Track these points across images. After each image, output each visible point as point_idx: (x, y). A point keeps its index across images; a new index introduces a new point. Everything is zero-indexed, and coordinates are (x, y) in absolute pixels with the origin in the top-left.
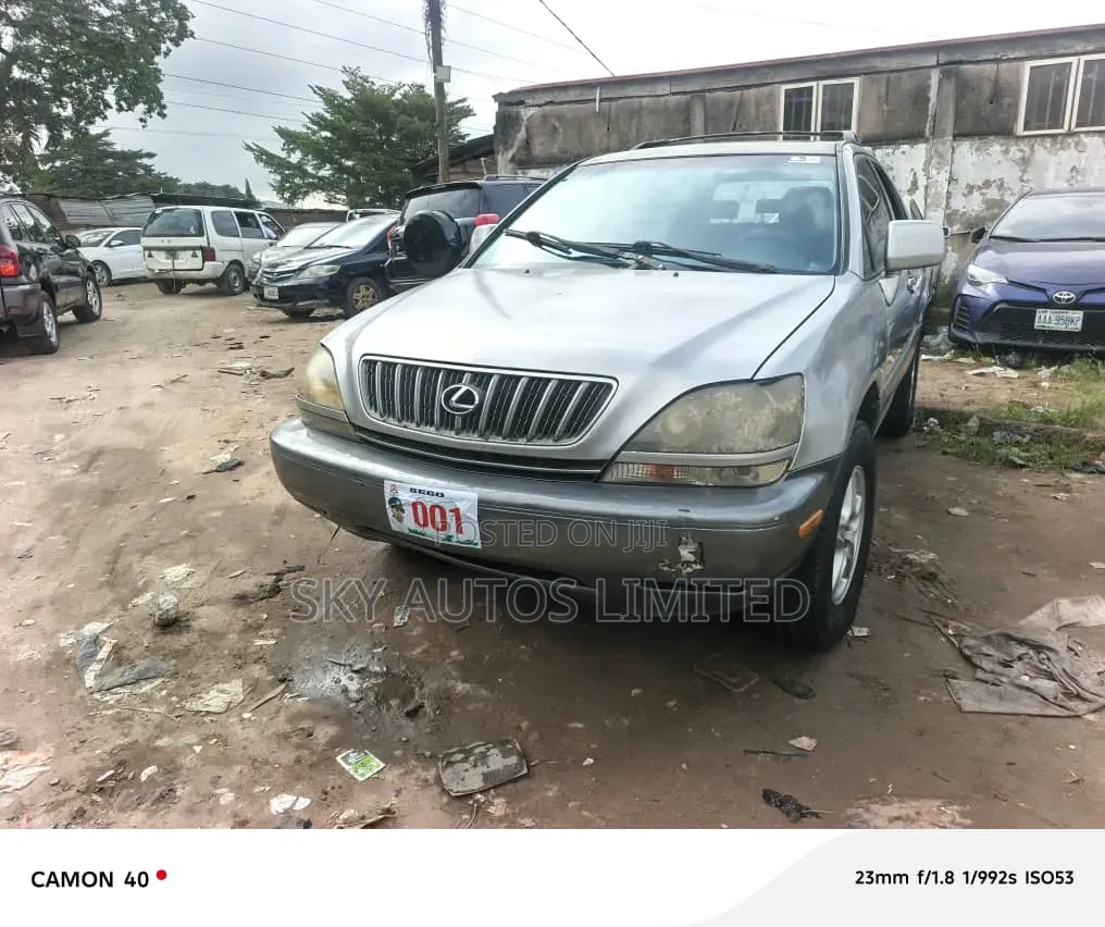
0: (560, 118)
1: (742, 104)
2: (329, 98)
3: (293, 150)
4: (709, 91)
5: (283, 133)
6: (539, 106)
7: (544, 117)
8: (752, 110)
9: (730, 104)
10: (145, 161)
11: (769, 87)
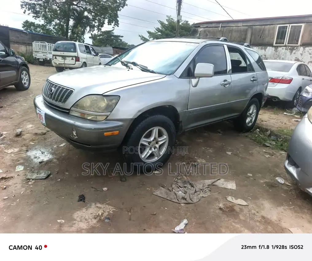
0: (209, 32)
1: (264, 30)
2: (162, 23)
3: (151, 37)
4: (254, 26)
5: (149, 32)
6: (204, 28)
7: (205, 31)
8: (267, 32)
9: (260, 30)
10: (121, 38)
11: (274, 25)
